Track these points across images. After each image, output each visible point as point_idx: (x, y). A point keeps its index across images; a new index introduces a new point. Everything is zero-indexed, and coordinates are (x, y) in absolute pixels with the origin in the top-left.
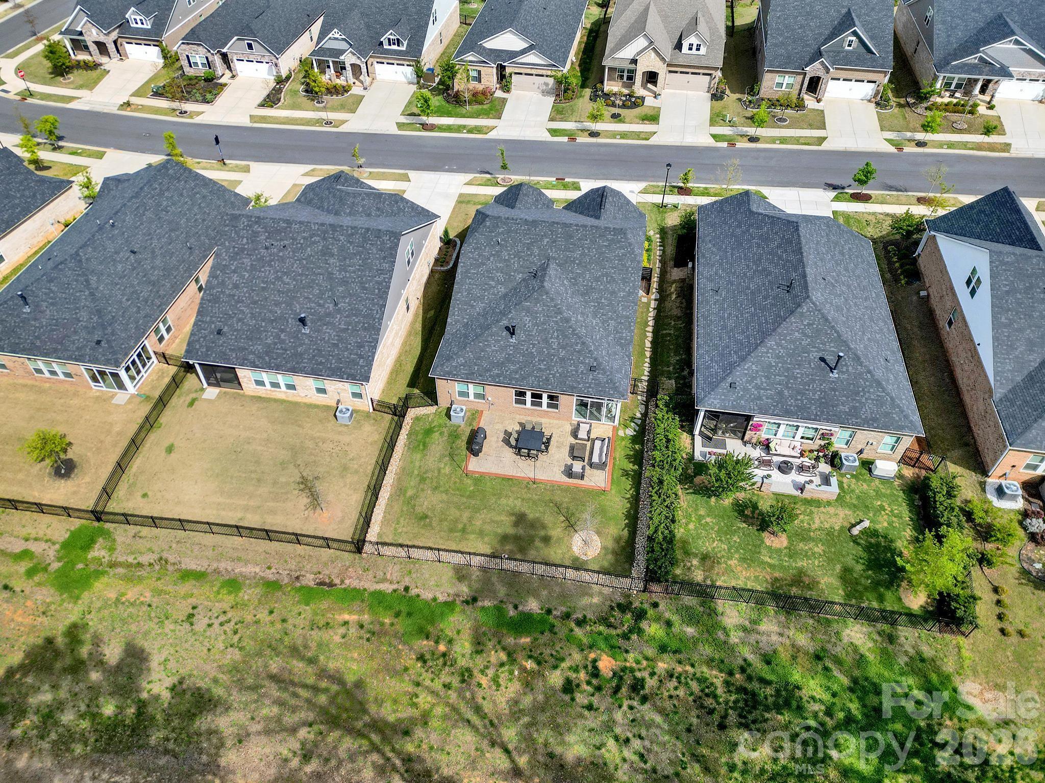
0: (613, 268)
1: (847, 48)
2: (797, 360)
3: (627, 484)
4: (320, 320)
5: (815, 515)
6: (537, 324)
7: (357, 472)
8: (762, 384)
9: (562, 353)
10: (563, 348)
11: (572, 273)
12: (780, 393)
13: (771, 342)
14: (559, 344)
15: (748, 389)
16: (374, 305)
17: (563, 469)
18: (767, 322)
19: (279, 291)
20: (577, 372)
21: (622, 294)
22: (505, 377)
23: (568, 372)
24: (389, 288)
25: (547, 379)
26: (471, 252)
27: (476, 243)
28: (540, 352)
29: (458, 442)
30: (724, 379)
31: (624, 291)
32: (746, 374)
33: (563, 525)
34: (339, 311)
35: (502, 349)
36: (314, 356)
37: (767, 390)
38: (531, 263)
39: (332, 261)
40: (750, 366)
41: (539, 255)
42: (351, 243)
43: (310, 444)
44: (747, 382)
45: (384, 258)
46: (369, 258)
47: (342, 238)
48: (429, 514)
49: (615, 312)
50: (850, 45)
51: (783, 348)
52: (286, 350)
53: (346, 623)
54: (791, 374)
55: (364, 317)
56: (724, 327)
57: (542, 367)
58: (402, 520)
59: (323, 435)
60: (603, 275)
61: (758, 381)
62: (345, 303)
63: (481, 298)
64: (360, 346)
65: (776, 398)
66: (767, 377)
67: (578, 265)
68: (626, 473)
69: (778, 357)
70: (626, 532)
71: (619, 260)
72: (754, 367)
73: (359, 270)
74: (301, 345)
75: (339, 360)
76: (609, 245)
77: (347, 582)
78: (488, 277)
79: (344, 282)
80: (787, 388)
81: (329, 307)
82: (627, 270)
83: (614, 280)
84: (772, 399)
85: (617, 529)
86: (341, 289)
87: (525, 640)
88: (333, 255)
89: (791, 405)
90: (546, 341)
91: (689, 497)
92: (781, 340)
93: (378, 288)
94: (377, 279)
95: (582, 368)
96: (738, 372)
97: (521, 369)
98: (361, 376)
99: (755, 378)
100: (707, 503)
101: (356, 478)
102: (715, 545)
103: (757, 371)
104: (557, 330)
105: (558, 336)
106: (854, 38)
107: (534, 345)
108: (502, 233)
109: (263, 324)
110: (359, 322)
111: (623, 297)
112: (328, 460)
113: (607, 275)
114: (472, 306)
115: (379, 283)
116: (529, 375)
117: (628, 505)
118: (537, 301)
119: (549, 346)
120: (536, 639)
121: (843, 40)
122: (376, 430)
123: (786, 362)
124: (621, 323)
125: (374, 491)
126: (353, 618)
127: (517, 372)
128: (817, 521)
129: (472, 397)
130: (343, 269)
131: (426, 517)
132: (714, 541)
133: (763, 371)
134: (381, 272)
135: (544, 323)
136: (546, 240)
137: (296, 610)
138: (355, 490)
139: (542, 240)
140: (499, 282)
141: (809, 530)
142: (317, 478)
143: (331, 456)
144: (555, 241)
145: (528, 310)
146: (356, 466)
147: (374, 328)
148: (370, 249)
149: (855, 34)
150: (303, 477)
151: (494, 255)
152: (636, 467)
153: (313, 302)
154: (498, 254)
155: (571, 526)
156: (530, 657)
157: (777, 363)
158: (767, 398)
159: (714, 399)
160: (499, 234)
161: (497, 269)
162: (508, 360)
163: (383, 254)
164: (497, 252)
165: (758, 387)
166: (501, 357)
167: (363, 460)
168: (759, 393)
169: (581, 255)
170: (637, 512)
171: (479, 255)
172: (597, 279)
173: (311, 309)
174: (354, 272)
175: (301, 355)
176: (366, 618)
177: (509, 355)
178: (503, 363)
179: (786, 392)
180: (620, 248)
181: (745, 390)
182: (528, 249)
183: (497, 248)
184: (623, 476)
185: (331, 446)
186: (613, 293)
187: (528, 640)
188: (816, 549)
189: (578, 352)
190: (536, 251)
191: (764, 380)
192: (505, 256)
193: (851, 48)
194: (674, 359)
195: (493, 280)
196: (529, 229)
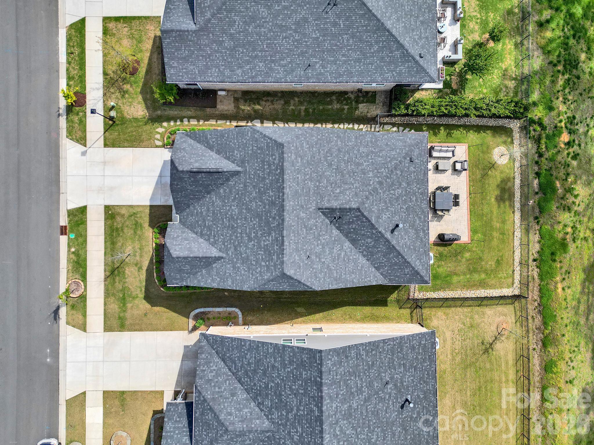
0: (319, 153)
2: (399, 7)
3: (456, 133)
4: (400, 391)
5: (472, 14)
6: (387, 208)
7: (471, 318)
8: (418, 35)
9: (404, 184)
10: (400, 184)
11: (327, 187)
12: (422, 22)
13: (389, 24)
14: (398, 188)
15: (422, 45)
16: (384, 350)
17: (456, 176)
18: (366, 26)
19: (384, 439)
20: (414, 172)
21: (339, 143)
22: (424, 226)
23: (415, 179)
24: (370, 343)
25: (422, 194)
26: (319, 281)
27: (311, 278)
28: (405, 202)
29: (445, 253)
30: (417, 62)
31: (337, 141)
32: (413, 46)
33: (493, 171)
34: (392, 378)
35: (406, 232)
36: (424, 382)
37: (421, 32)
38: (323, 225)
39: (355, 405)
40: (406, 41)
41: (315, 219)
42: (337, 395)
43: (458, 359)
44: (417, 45)
45: (347, 357)
46: (349, 371)
47: (334, 406)
48: (496, 259)
49: (353, 148)
51: (391, 16)
52: (424, 407)
53: (563, 289)
54: (408, 13)
55: (393, 355)
56: (358, 60)
57: (414, 199)
58: (499, 276)
59: (449, 352)
60: (326, 160)
61: (416, 37)
62: (385, 376)
63: (355, 261)
64: (413, 348)
65: (426, 26)
66: (413, 30)
67: (320, 183)
68: (449, 135)
69: (398, 20)
70: (488, 132)
71: (313, 147)
72: (408, 39)
73: (359, 376)
74: (418, 396)
75: (424, 361)
76: (300, 156)
77: (535, 298)
78: (338, 259)
79: (370, 385)
80: (418, 17)
81: (390, 388)
82: (319, 139)
83: (329, 150)
84: (426, 29)
85: (488, 137)
86: (376, 385)
87: (558, 184)
88: (350, 406)
89: (429, 17)
90: (397, 199)
91: (466, 92)
92: (386, 16)
93: (372, 352)
94: (364, 357)
95: (412, 169)
96: (412, 51)
97: (417, 214)
98: (431, 338)
99: (414, 39)
100: (470, 80)
101: (476, 316)
102: (495, 77)
103: (410, 37)
104: (389, 191)
105: (393, 190)
107: (401, 208)
108: (299, 256)
109: (409, 437)
110: (397, 357)
111: (342, 142)
112: (468, 340)
113: (326, 157)
114: (362, 267)
115: (367, 352)
116: (421, 208)
117: (471, 131)
118: (370, 211)
119: (401, 195)
120: (557, 178)
122: (435, 315)
123: (401, 16)
124: (361, 143)
125: (481, 301)
126: (560, 286)
127: (420, 218)
128: (475, 14)
130: (360, 391)
131: (498, 260)
132: (493, 78)
133: (409, 32)
134: (358, 355)
135: (385, 202)
136: (302, 215)
137: (560, 321)
138: (484, 314)
139: (302, 219)
140: (342, 249)
141: (481, 19)
142: (483, 343)
143: (464, 340)
144: (302, 207)
145: (378, 217)
146: (468, 320)
147: (401, 342)
148: (341, 374)
150: (484, 353)
151: (320, 259)
152: (442, 128)
153: (388, 404)
154: (318, 256)
155: (492, 166)
156: (566, 179)
157: (403, 22)
158: (426, 32)
159: (431, 70)
160: (300, 259)
161: (331, 253)
162: (413, 226)
163: (344, 360)
164: (316, 256)
165: (420, 38)
166: (412, 232)
167: (462, 317)
168: (424, 38)
169: (311, 181)
170: (473, 126)
171: (321, 272)
172: (330, 165)
173: (393, 402)
174: (362, 379)
175: (425, 393)
176: (558, 278)
177: (410, 226)
178: (416, 230)
179: (421, 19)
180: (302, 146)
181: (423, 47)
182: (311, 229)
183: (313, 257)
184: (451, 136)
185: (457, 343)
186: (339, 150)
187: (557, 182)
188: (492, 17)
189: (402, 172)
190: (312, 221)
191: (415, 33)
192: (318, 249)
194: (336, 106)
195: (341, 254)
196: (294, 232)
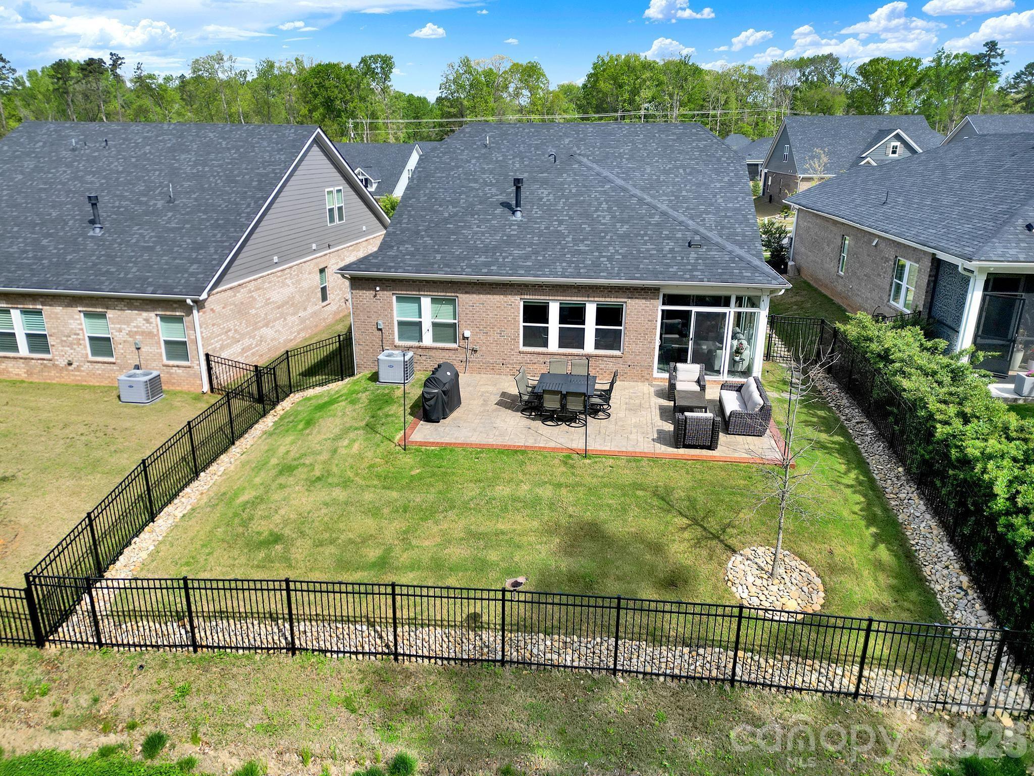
0: (692, 159)
1: (891, 155)
6: (565, 197)
9: (624, 229)
10: (623, 222)
14: (613, 217)
20: (660, 250)
23: (639, 251)
28: (576, 229)
35: (495, 230)
50: (894, 152)
57: (582, 247)
90: (586, 215)
104: (607, 202)
105: (610, 208)
106: (898, 144)
107: (561, 222)
119: (594, 221)
121: (885, 145)
129: (428, 339)
135: (579, 194)
136: (568, 139)
149: (898, 137)
151: (477, 157)
162: (508, 242)
164: (484, 154)
166: (492, 240)
171: (452, 159)
177: (510, 236)
182: (537, 149)
183: (483, 151)
192: (497, 157)
193: (896, 155)
